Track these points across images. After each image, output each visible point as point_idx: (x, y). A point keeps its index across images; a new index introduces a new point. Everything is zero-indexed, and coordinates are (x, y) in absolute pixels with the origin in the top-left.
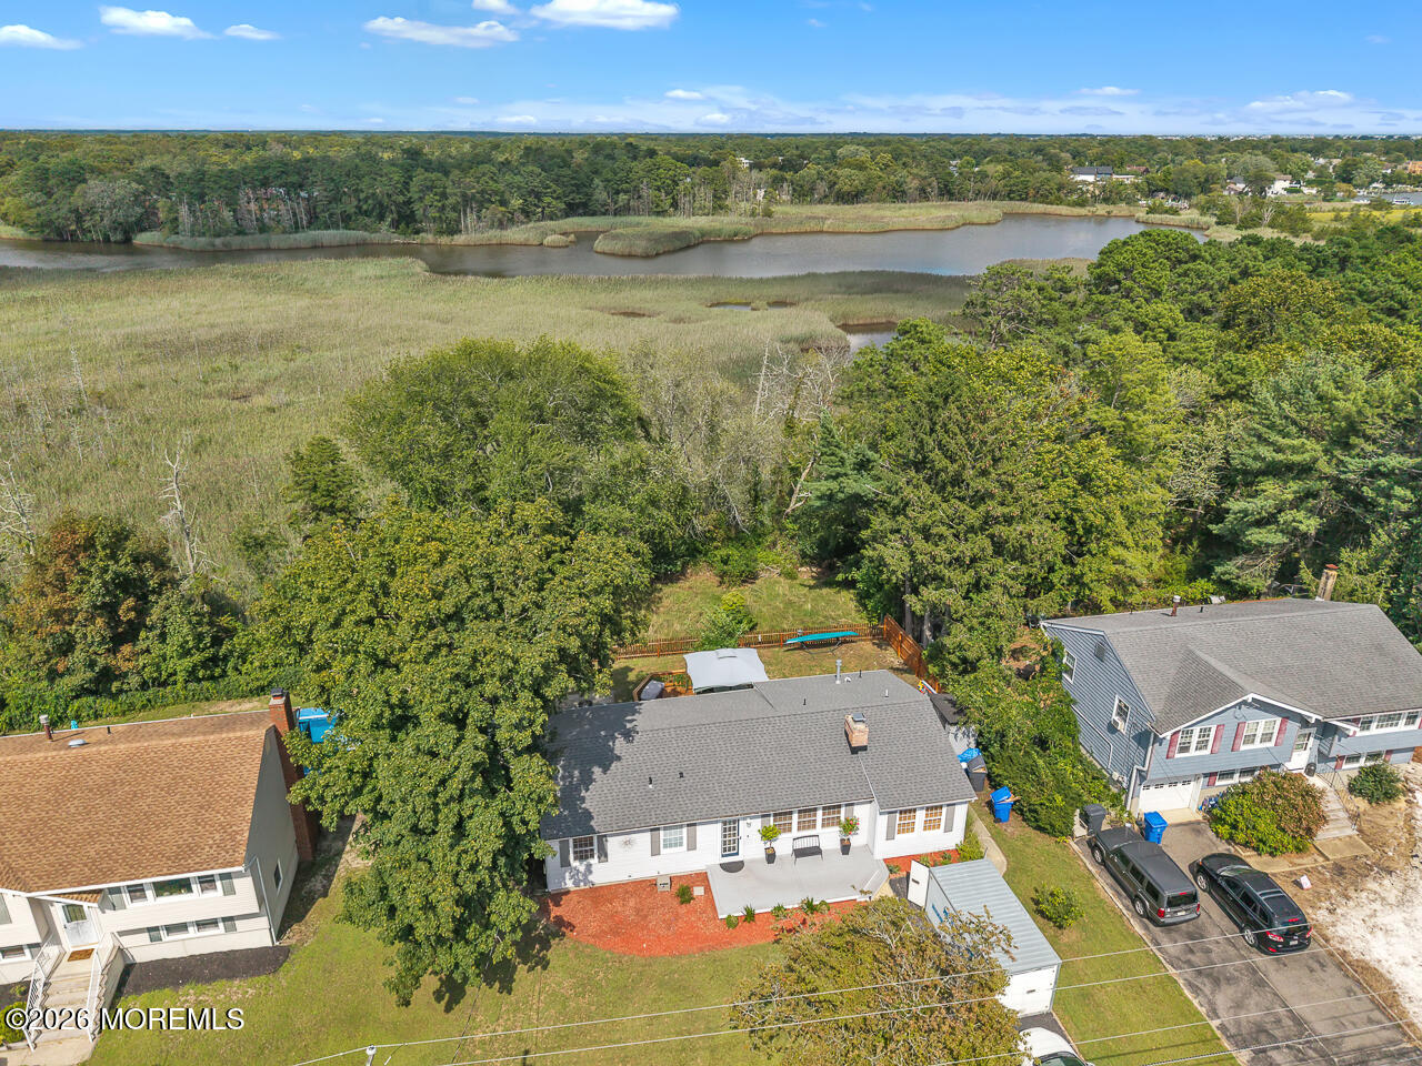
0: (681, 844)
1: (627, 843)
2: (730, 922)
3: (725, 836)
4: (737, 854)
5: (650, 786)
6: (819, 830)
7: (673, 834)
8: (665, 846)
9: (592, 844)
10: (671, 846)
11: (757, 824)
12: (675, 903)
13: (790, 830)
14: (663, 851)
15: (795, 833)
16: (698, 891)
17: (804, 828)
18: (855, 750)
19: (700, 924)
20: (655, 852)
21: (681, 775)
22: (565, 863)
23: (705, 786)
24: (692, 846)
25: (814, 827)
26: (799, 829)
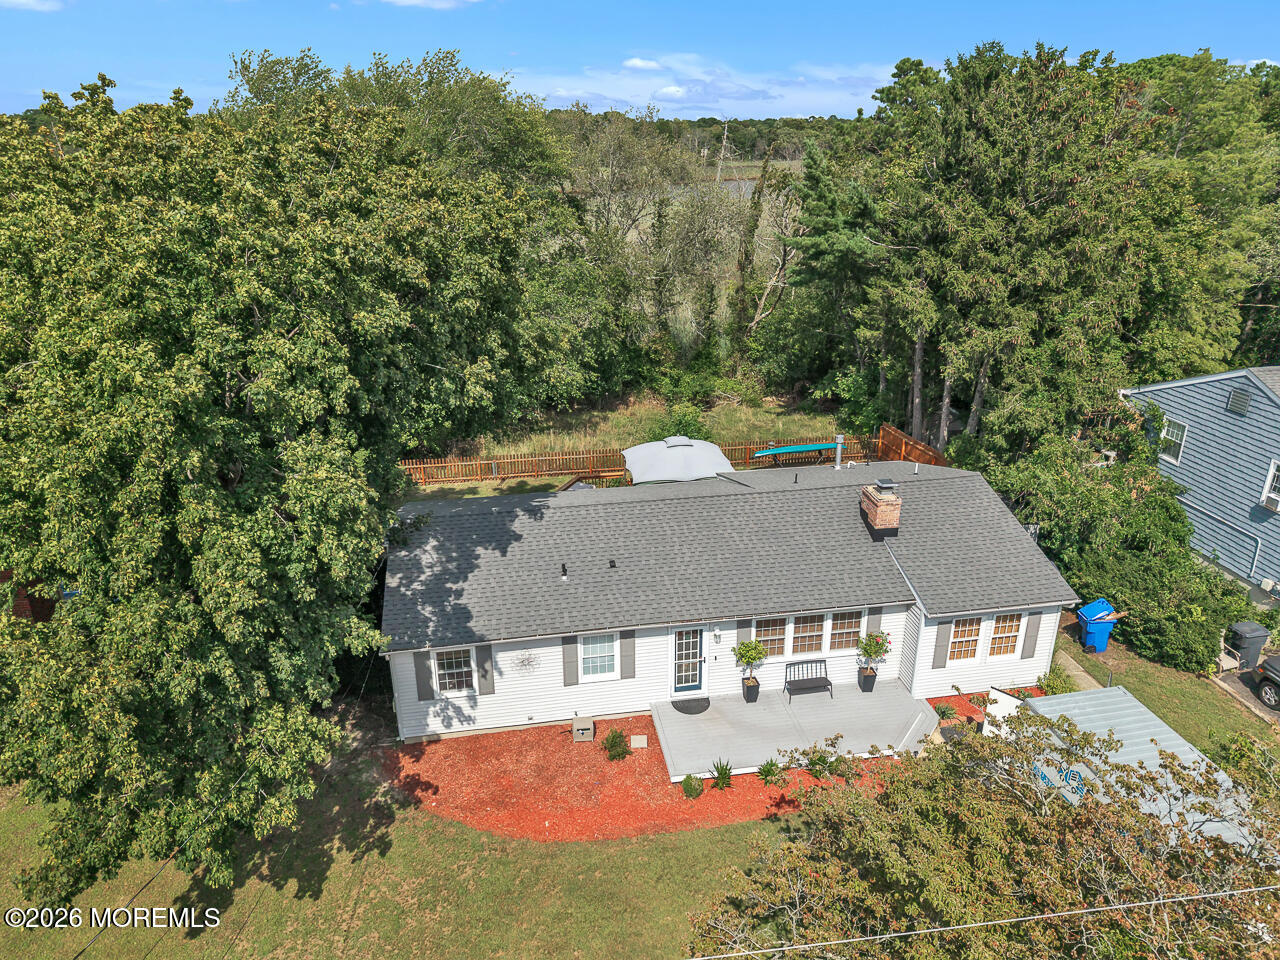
0: (611, 668)
1: (526, 663)
2: (690, 788)
3: (680, 657)
4: (698, 687)
5: (564, 578)
6: (825, 651)
7: (598, 650)
8: (586, 671)
9: (468, 664)
10: (595, 671)
11: (730, 637)
12: (602, 757)
13: (781, 651)
14: (582, 678)
15: (789, 656)
16: (638, 742)
17: (803, 650)
18: (878, 535)
19: (640, 791)
20: (570, 679)
21: (613, 565)
22: (426, 694)
23: (649, 579)
24: (628, 672)
25: (819, 647)
26: (795, 651)
